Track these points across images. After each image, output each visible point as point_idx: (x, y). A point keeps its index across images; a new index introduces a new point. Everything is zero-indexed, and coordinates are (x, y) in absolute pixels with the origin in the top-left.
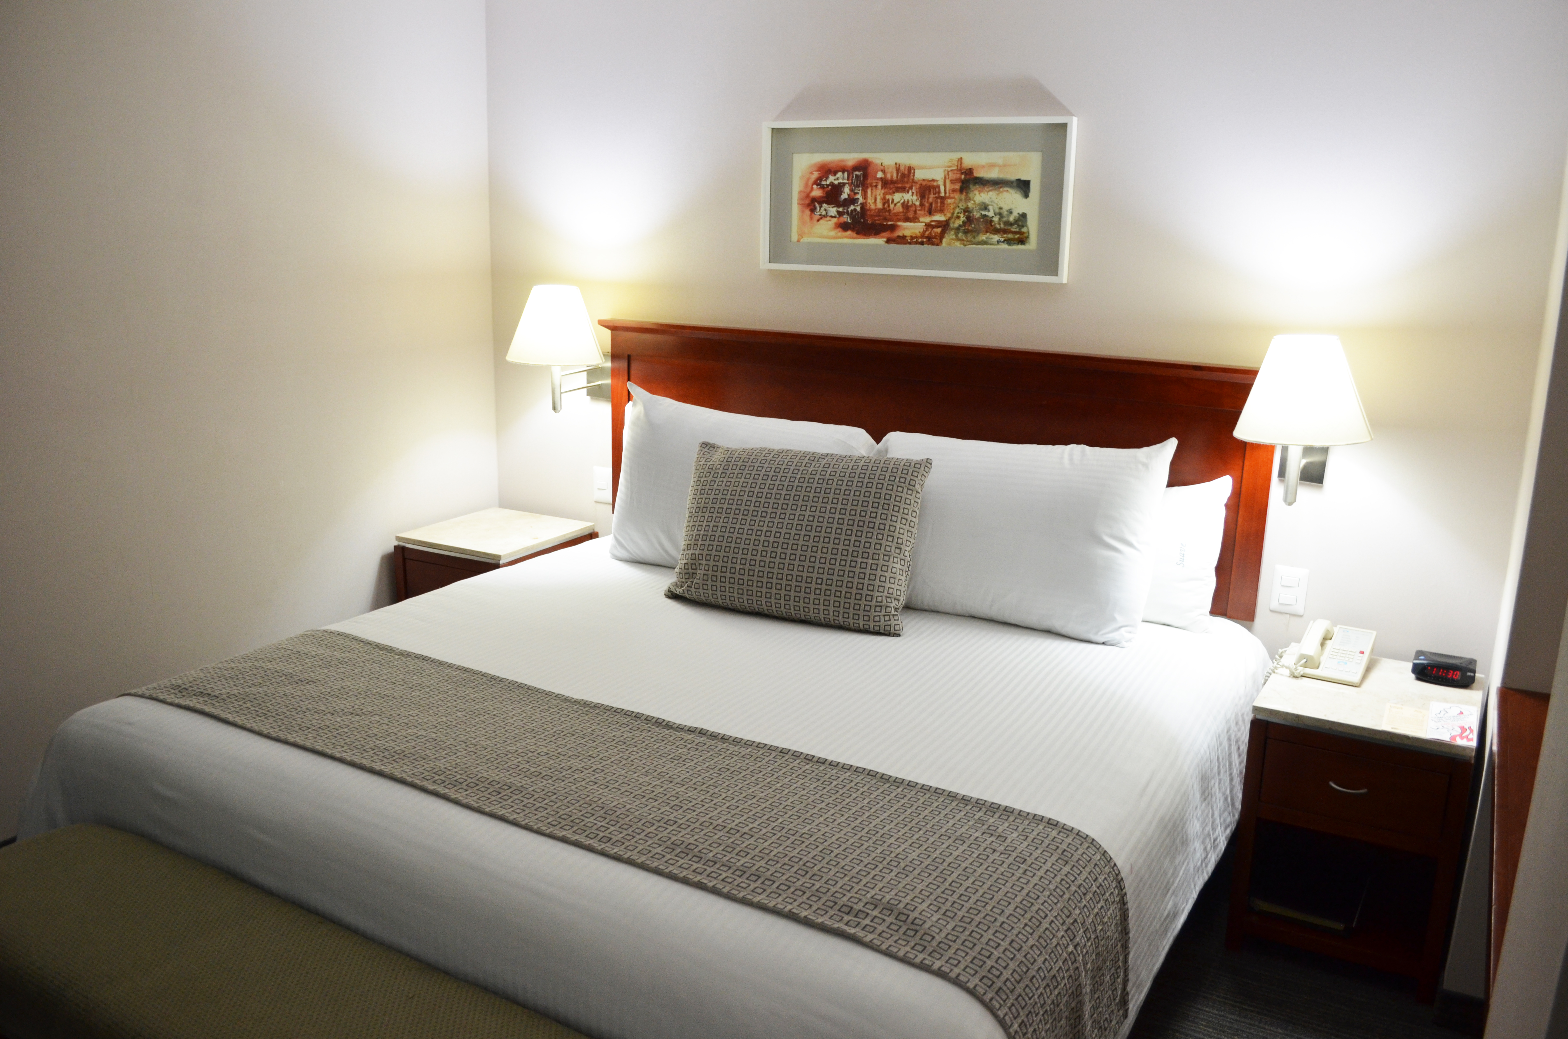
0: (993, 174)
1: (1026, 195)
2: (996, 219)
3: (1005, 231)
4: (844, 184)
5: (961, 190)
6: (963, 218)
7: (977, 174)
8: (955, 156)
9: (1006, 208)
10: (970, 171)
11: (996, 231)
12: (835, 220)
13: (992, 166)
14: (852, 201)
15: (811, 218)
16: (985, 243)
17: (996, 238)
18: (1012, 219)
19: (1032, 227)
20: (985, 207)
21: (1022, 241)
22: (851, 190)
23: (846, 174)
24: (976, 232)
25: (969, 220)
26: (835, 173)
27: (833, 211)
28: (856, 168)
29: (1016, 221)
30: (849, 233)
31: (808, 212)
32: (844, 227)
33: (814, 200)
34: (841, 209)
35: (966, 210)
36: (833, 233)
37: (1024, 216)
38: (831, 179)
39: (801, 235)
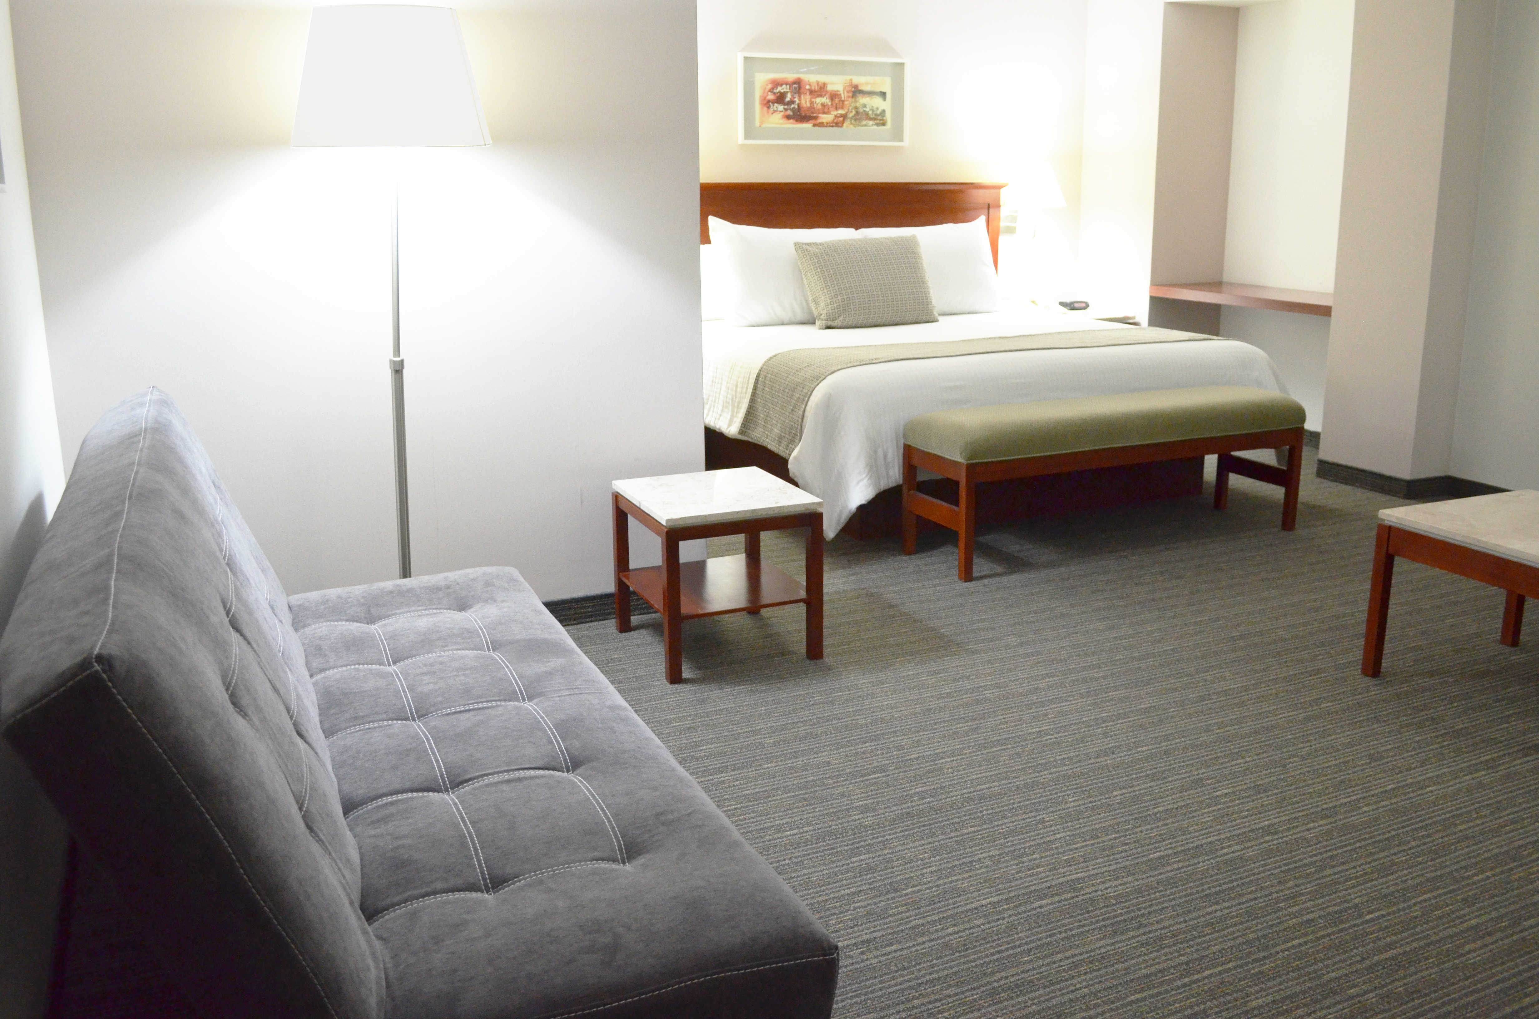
0: (867, 88)
1: (885, 99)
2: (870, 113)
3: (875, 119)
4: (787, 92)
5: (853, 97)
6: (854, 112)
7: (861, 88)
8: (848, 78)
9: (875, 106)
10: (856, 87)
11: (871, 119)
12: (782, 113)
13: (867, 84)
14: (792, 102)
15: (768, 112)
16: (865, 125)
17: (871, 123)
18: (878, 112)
19: (888, 116)
20: (865, 106)
21: (884, 124)
22: (792, 96)
23: (788, 86)
24: (860, 120)
25: (857, 113)
26: (781, 85)
27: (781, 108)
28: (794, 83)
29: (881, 114)
30: (791, 121)
31: (765, 109)
32: (788, 117)
33: (769, 101)
34: (786, 107)
35: (856, 108)
36: (781, 121)
37: (884, 111)
38: (779, 89)
39: (762, 122)
